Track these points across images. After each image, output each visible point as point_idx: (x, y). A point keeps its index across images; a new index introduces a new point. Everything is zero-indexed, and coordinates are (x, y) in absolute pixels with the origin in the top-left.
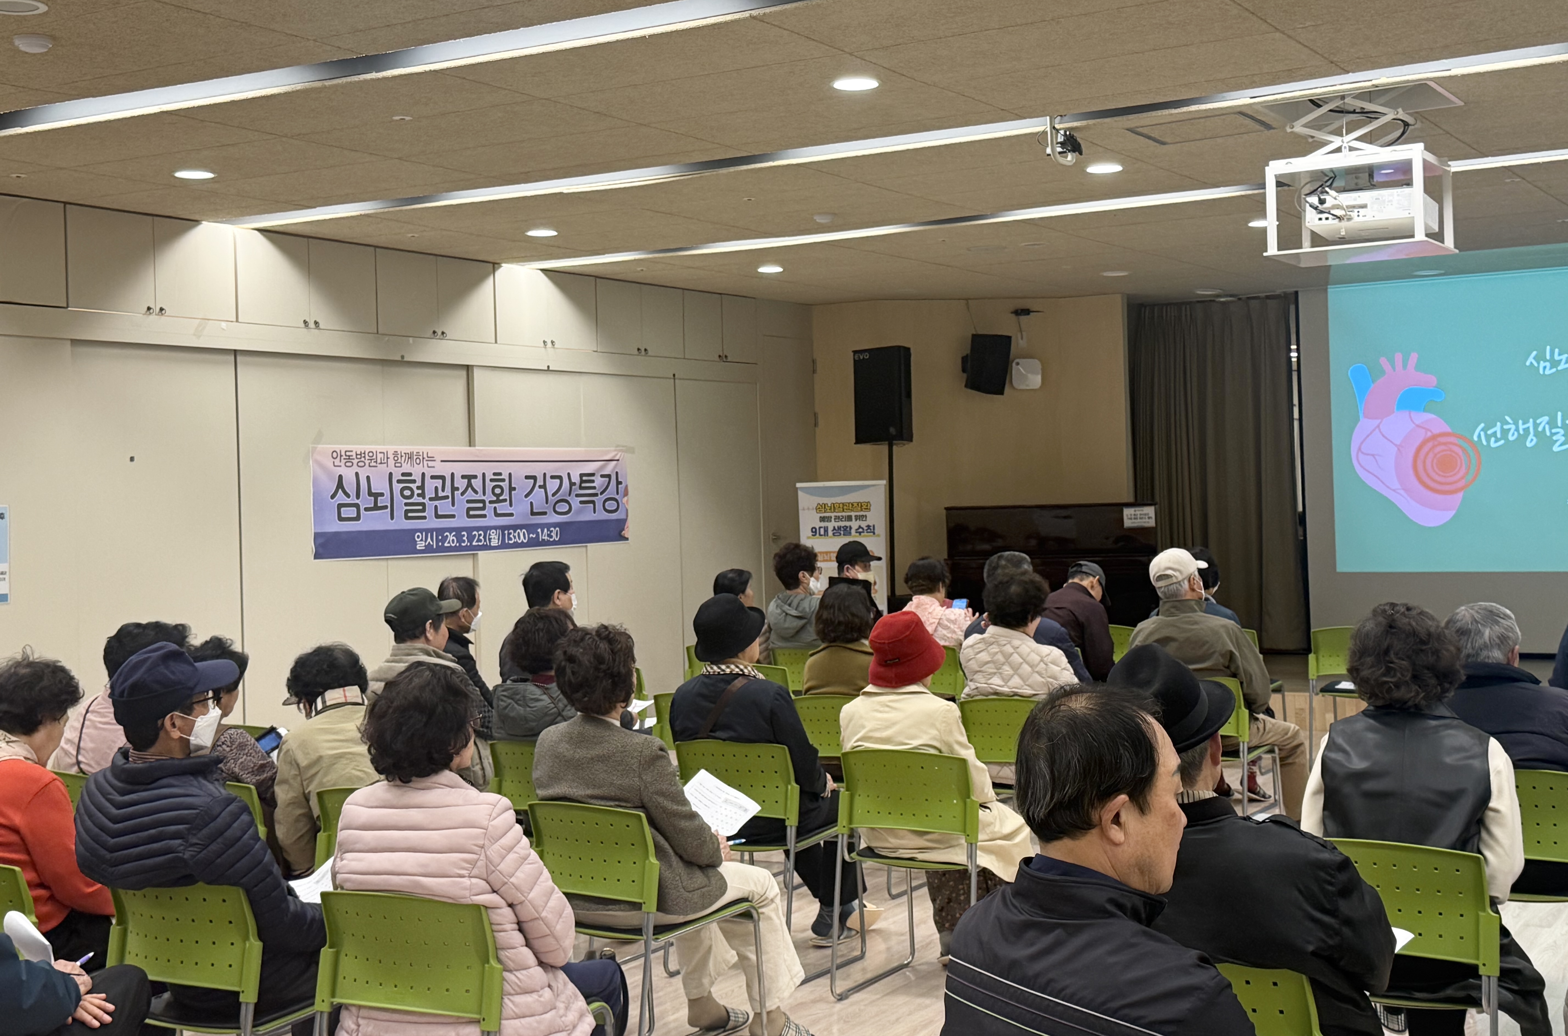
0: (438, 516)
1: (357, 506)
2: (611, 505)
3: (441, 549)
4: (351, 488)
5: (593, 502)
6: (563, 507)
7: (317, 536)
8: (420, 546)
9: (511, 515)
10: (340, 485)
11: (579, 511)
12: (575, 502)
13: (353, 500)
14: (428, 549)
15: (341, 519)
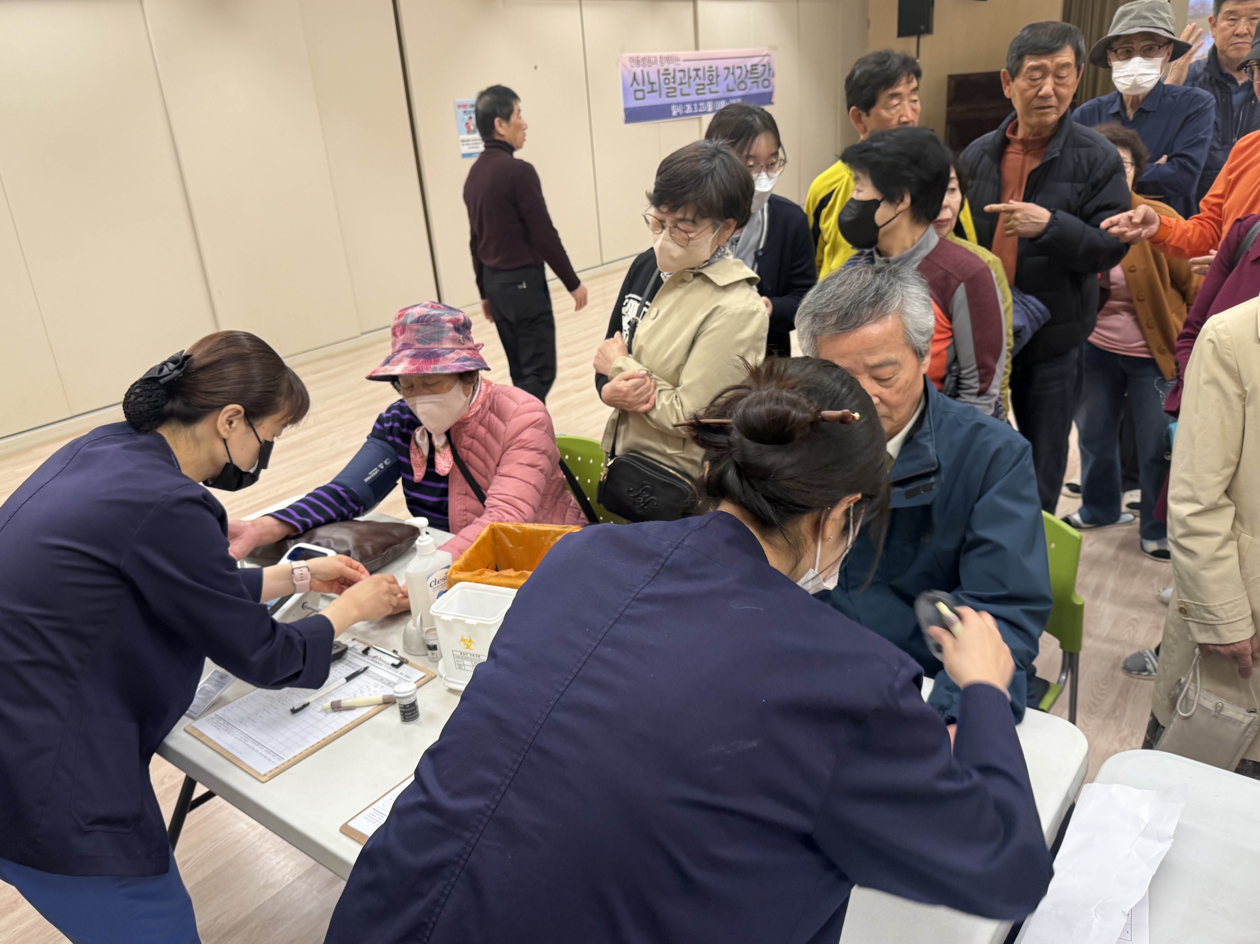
0: (683, 95)
1: (643, 90)
2: (766, 83)
3: (685, 115)
4: (639, 79)
5: (756, 82)
6: (743, 86)
7: (626, 110)
8: (674, 113)
9: (716, 92)
10: (635, 79)
11: (751, 88)
12: (749, 82)
13: (640, 87)
14: (678, 115)
15: (637, 99)
